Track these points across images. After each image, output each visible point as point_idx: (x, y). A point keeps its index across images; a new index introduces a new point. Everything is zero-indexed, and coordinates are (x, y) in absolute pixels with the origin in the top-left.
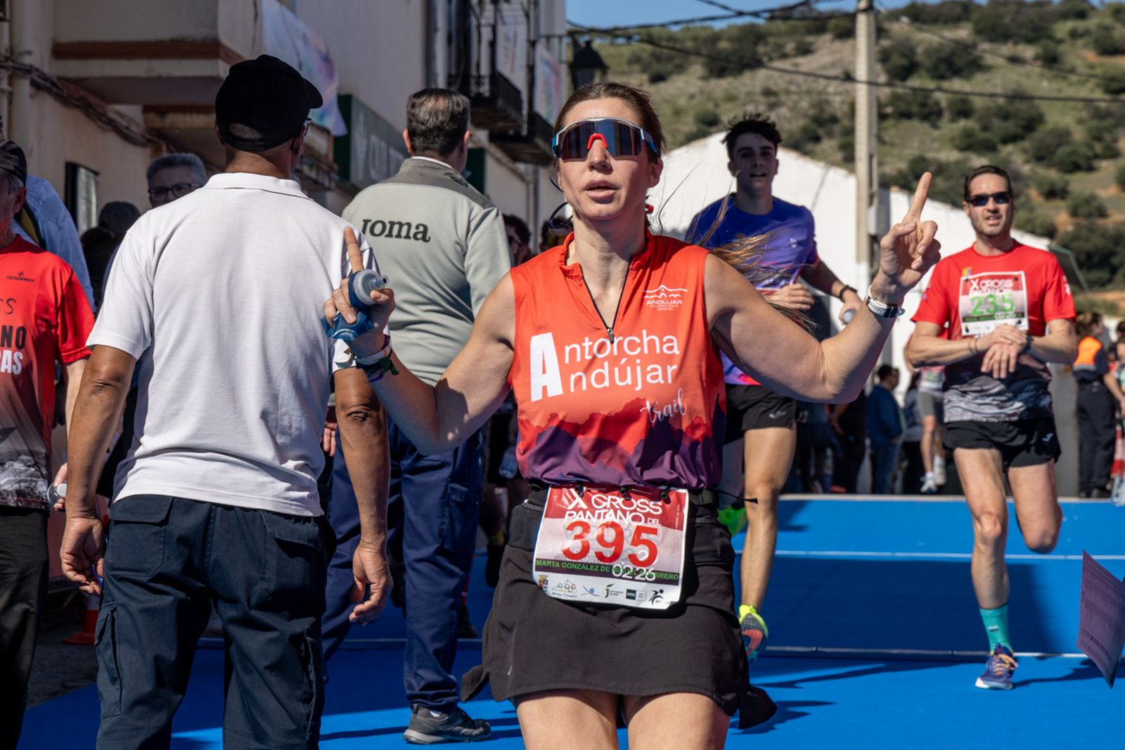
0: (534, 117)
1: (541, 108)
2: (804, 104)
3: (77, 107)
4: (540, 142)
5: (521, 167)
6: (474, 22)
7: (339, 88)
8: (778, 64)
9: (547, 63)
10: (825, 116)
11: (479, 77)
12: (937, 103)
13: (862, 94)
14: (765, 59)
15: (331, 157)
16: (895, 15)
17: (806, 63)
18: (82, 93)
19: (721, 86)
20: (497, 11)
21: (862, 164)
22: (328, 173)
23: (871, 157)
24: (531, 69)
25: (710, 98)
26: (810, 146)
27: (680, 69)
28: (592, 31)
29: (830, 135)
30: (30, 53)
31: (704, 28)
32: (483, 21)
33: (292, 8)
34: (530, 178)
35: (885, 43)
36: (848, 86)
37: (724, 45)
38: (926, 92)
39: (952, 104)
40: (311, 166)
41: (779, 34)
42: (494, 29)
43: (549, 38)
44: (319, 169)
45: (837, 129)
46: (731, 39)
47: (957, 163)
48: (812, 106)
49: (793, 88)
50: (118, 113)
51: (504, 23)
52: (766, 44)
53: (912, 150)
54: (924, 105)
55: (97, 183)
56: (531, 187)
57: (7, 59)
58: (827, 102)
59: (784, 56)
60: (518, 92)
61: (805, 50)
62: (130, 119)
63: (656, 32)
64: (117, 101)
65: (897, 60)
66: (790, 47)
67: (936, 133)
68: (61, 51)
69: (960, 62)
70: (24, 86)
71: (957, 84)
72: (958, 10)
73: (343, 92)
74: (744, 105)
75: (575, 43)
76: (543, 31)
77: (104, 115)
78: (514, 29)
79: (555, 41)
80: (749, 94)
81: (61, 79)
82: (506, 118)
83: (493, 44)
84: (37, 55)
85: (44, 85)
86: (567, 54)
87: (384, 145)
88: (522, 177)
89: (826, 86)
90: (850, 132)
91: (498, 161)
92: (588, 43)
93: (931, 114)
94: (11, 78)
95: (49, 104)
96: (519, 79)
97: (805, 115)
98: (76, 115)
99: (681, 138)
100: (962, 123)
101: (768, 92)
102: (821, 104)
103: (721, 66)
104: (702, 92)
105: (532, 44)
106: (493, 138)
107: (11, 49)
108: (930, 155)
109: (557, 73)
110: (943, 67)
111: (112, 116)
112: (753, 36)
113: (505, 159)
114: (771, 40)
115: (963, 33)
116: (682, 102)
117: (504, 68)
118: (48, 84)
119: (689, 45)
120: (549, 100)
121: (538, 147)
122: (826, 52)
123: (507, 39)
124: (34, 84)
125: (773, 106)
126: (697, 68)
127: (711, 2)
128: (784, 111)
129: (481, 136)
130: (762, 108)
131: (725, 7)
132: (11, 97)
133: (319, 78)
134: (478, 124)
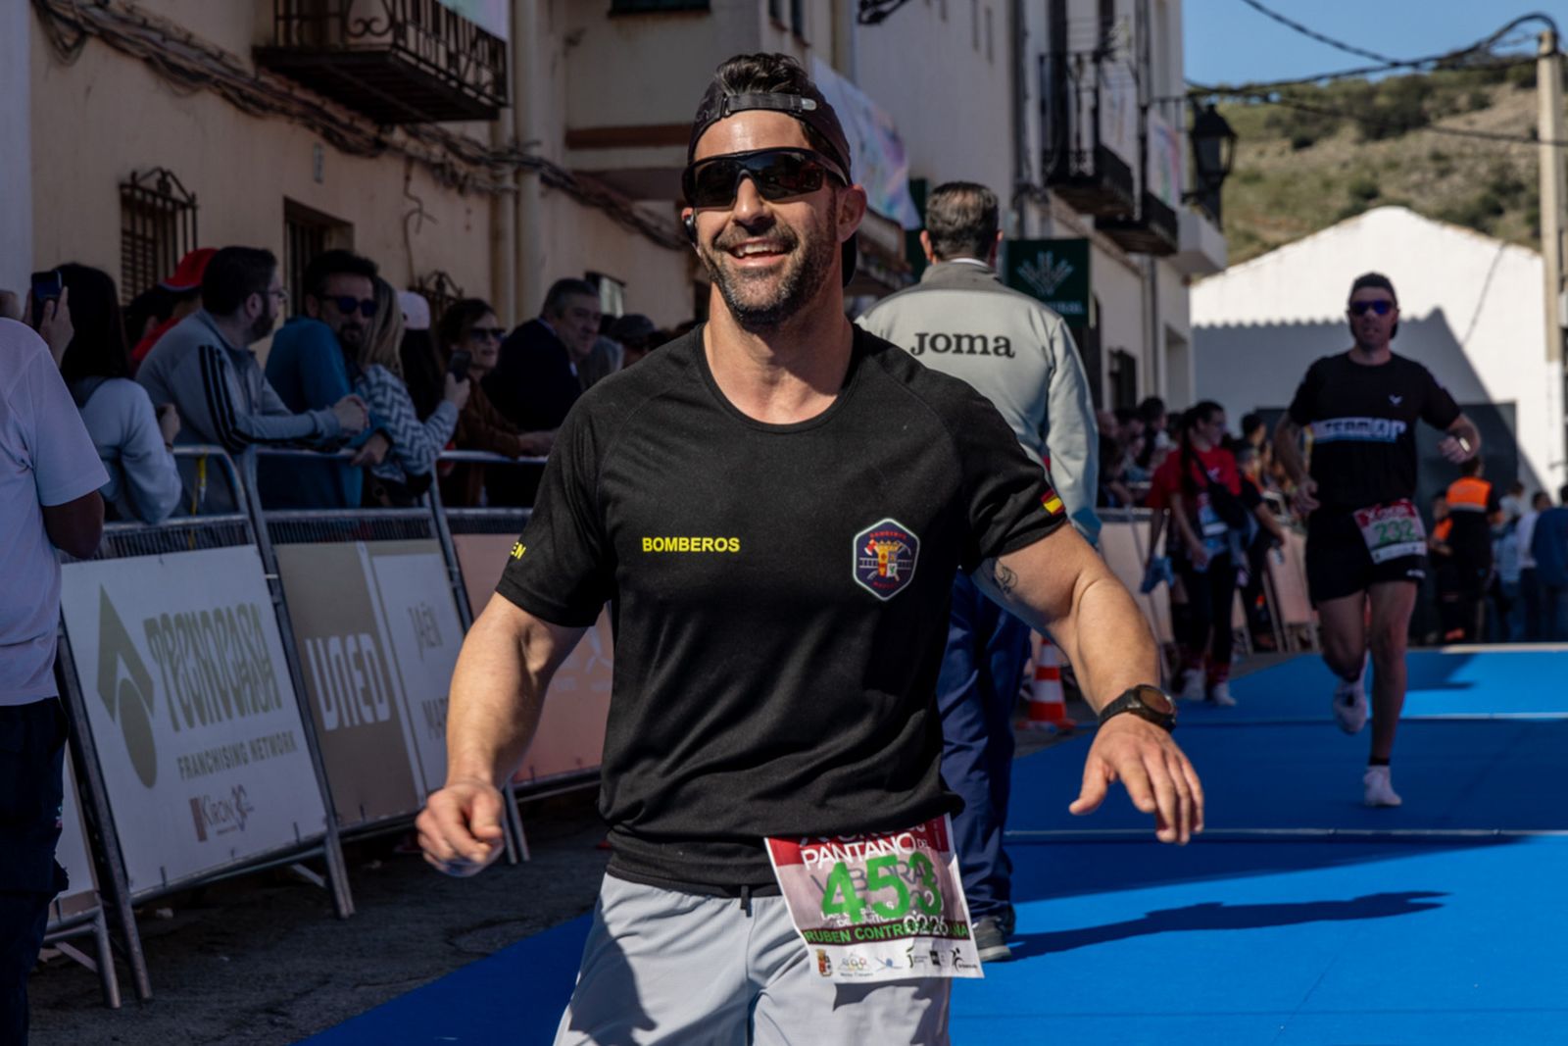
0: (1148, 198)
1: (1157, 188)
2: (1483, 169)
3: (596, 205)
4: (1158, 229)
5: (1135, 259)
6: (1072, 86)
7: (910, 172)
8: (1448, 123)
9: (1162, 132)
10: (1508, 183)
11: (1080, 154)
13: (1547, 157)
14: (1432, 117)
15: (903, 255)
17: (1483, 120)
18: (603, 189)
19: (1380, 150)
20: (1099, 72)
21: (1550, 242)
22: (899, 274)
23: (1560, 231)
24: (1143, 139)
25: (1367, 165)
26: (1490, 221)
27: (1330, 132)
29: (1515, 206)
30: (538, 143)
31: (1356, 82)
32: (1084, 85)
33: (851, 77)
34: (1146, 271)
36: (1528, 147)
37: (1382, 101)
40: (879, 267)
41: (1450, 85)
42: (1096, 93)
43: (1163, 101)
44: (889, 270)
45: (1523, 198)
46: (1390, 94)
48: (1493, 171)
49: (1468, 150)
50: (646, 211)
51: (1108, 86)
52: (1433, 97)
55: (623, 296)
56: (1148, 284)
57: (512, 151)
58: (1510, 166)
59: (1455, 112)
60: (1125, 169)
61: (1481, 104)
62: (661, 219)
63: (1298, 88)
64: (644, 197)
66: (1463, 100)
68: (576, 140)
70: (533, 183)
73: (917, 175)
74: (1409, 172)
75: (1196, 107)
76: (1157, 93)
77: (629, 213)
78: (1121, 90)
79: (1171, 105)
80: (1415, 159)
81: (578, 173)
82: (1114, 201)
83: (1096, 112)
84: (547, 144)
85: (558, 181)
86: (1186, 118)
88: (1135, 271)
89: (1508, 147)
90: (1535, 202)
91: (1107, 252)
92: (1212, 107)
94: (517, 175)
95: (563, 203)
96: (1129, 154)
97: (1483, 183)
98: (596, 217)
99: (1333, 215)
101: (1437, 157)
102: (1503, 168)
103: (1380, 126)
104: (1356, 159)
105: (1144, 110)
106: (1101, 225)
107: (516, 140)
109: (1174, 144)
111: (639, 214)
112: (1418, 88)
113: (1115, 250)
114: (1440, 93)
116: (1333, 171)
117: (1109, 140)
118: (562, 180)
119: (1340, 101)
120: (1165, 176)
121: (1153, 234)
122: (1507, 105)
123: (1112, 105)
124: (544, 180)
125: (1443, 173)
126: (1350, 131)
127: (1360, 52)
128: (1457, 179)
129: (1086, 223)
130: (1431, 176)
131: (1376, 57)
132: (517, 197)
133: (885, 161)
134: (1081, 209)
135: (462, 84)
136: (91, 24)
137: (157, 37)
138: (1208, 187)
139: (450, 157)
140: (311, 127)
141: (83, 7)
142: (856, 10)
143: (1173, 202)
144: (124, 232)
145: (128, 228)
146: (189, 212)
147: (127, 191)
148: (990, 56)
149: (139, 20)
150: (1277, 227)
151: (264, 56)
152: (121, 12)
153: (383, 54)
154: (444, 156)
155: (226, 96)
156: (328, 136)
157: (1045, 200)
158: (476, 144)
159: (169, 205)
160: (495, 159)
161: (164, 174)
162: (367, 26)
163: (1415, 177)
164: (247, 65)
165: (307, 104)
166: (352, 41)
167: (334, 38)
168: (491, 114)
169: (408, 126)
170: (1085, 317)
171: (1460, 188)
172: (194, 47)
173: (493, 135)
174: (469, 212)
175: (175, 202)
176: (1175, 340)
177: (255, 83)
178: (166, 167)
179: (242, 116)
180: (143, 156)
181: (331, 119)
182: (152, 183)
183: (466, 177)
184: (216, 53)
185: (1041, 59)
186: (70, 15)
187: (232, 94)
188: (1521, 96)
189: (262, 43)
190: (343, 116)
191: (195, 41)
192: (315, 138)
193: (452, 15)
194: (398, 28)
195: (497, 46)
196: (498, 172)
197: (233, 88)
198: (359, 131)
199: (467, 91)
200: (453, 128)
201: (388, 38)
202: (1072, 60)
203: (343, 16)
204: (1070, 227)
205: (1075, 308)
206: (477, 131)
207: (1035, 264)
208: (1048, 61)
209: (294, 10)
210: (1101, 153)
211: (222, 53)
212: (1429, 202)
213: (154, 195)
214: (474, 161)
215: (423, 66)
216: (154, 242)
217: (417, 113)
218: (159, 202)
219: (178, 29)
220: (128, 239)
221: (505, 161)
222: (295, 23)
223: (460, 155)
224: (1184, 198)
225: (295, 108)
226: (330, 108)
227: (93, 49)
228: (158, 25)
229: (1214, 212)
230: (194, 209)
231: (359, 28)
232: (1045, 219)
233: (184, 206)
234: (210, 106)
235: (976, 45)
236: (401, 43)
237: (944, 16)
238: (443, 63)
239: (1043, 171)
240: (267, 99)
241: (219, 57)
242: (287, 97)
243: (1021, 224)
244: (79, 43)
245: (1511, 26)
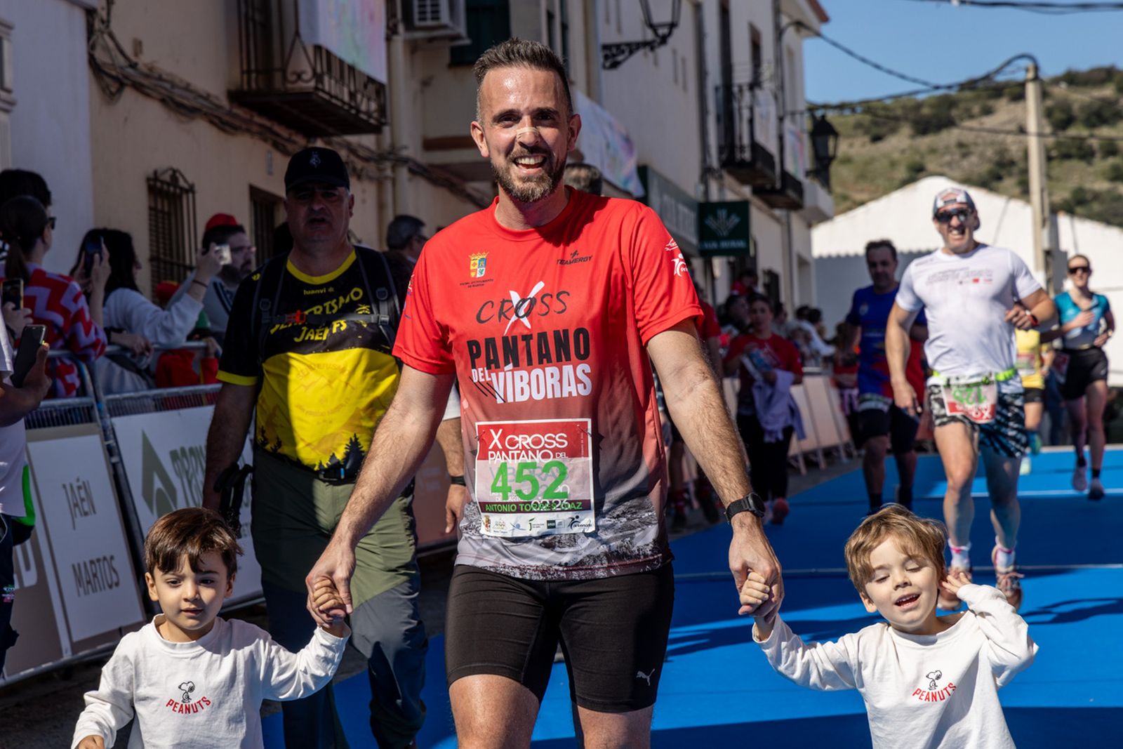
0: (785, 175)
1: (790, 167)
2: (990, 152)
3: (443, 185)
4: (791, 194)
5: (777, 212)
6: (736, 105)
7: (638, 161)
8: (968, 123)
9: (793, 133)
10: (1006, 160)
11: (742, 148)
12: (1090, 147)
13: (1033, 144)
14: (957, 121)
16: (1056, 81)
17: (989, 122)
18: (447, 175)
19: (925, 142)
21: (1035, 196)
23: (1042, 191)
24: (781, 138)
25: (917, 151)
26: (995, 184)
27: (894, 131)
28: (825, 107)
29: (1010, 175)
30: (406, 148)
31: (910, 100)
32: (743, 104)
33: (598, 102)
34: (784, 220)
35: (1049, 103)
36: (1021, 137)
37: (926, 111)
38: (1082, 139)
39: (1102, 147)
41: (968, 100)
42: (751, 109)
43: (793, 114)
45: (1015, 170)
46: (931, 106)
47: (1109, 191)
48: (996, 153)
49: (980, 141)
50: (475, 189)
51: (759, 105)
52: (957, 108)
53: (1073, 183)
54: (1080, 148)
56: (786, 228)
57: (390, 153)
58: (1007, 150)
59: (971, 117)
60: (770, 157)
61: (988, 111)
63: (873, 104)
64: (473, 179)
65: (1058, 115)
66: (976, 109)
67: (1091, 169)
68: (430, 145)
69: (1107, 113)
70: (404, 173)
71: (1105, 131)
72: (1103, 75)
73: (642, 162)
74: (944, 154)
75: (813, 117)
76: (789, 108)
77: (463, 190)
78: (767, 109)
79: (798, 117)
80: (947, 147)
81: (433, 166)
82: (764, 176)
83: (751, 121)
84: (412, 149)
85: (419, 171)
86: (807, 124)
87: (673, 202)
88: (777, 220)
89: (1005, 138)
90: (1025, 172)
91: (759, 209)
92: (823, 117)
93: (1086, 155)
94: (394, 168)
95: (423, 186)
96: (772, 147)
97: (989, 161)
98: (443, 193)
99: (897, 183)
100: (1111, 161)
101: (961, 145)
102: (1002, 152)
103: (925, 126)
104: (911, 147)
105: (781, 119)
106: (757, 191)
107: (393, 146)
108: (1088, 186)
109: (800, 140)
110: (1094, 119)
111: (470, 191)
112: (948, 103)
113: (765, 207)
114: (962, 106)
115: (1108, 92)
116: (896, 156)
117: (760, 138)
118: (422, 170)
119: (899, 112)
120: (795, 161)
121: (788, 197)
122: (1004, 112)
123: (762, 116)
124: (411, 171)
125: (965, 155)
126: (906, 130)
127: (915, 81)
128: (974, 159)
129: (746, 191)
130: (957, 157)
131: (925, 83)
132: (394, 181)
133: (622, 154)
134: (743, 181)
135: (359, 111)
136: (126, 77)
137: (168, 86)
138: (822, 167)
139: (352, 158)
140: (265, 140)
141: (122, 68)
142: (601, 60)
143: (801, 176)
144: (151, 208)
145: (153, 205)
146: (191, 195)
147: (152, 183)
148: (685, 88)
149: (156, 75)
150: (862, 191)
151: (236, 96)
152: (145, 70)
153: (309, 94)
154: (348, 157)
155: (212, 122)
156: (276, 145)
157: (721, 177)
158: (368, 149)
159: (178, 191)
160: (379, 158)
161: (175, 171)
162: (299, 76)
163: (947, 158)
164: (225, 102)
165: (262, 126)
166: (289, 86)
167: (278, 83)
168: (376, 130)
169: (326, 139)
170: (747, 250)
171: (976, 164)
172: (191, 91)
173: (378, 143)
174: (364, 191)
175: (181, 189)
176: (803, 263)
177: (230, 113)
178: (175, 167)
179: (222, 135)
180: (160, 161)
181: (277, 135)
182: (167, 177)
183: (362, 170)
184: (205, 95)
185: (717, 89)
186: (114, 73)
187: (216, 121)
188: (1013, 106)
189: (233, 88)
190: (284, 132)
191: (192, 88)
192: (267, 147)
193: (352, 69)
194: (318, 77)
195: (380, 89)
196: (381, 166)
197: (216, 117)
198: (294, 142)
199: (364, 117)
200: (353, 139)
201: (312, 84)
202: (736, 89)
203: (284, 71)
204: (737, 193)
205: (741, 244)
206: (368, 140)
207: (716, 217)
208: (721, 91)
209: (253, 67)
210: (755, 146)
211: (209, 95)
212: (957, 173)
213: (168, 184)
214: (367, 160)
215: (334, 101)
216: (169, 214)
217: (331, 130)
218: (172, 189)
219: (181, 81)
220: (153, 213)
221: (386, 159)
222: (254, 76)
223: (358, 156)
224: (808, 174)
225: (255, 128)
226: (277, 128)
227: (129, 94)
228: (169, 78)
229: (826, 181)
230: (193, 193)
231: (294, 78)
232: (721, 188)
233: (187, 191)
234: (202, 127)
235: (676, 81)
236: (320, 86)
237: (656, 63)
238: (346, 98)
239: (720, 159)
240: (237, 123)
241: (207, 97)
242: (250, 122)
243: (706, 192)
244: (120, 90)
245: (1009, 63)
